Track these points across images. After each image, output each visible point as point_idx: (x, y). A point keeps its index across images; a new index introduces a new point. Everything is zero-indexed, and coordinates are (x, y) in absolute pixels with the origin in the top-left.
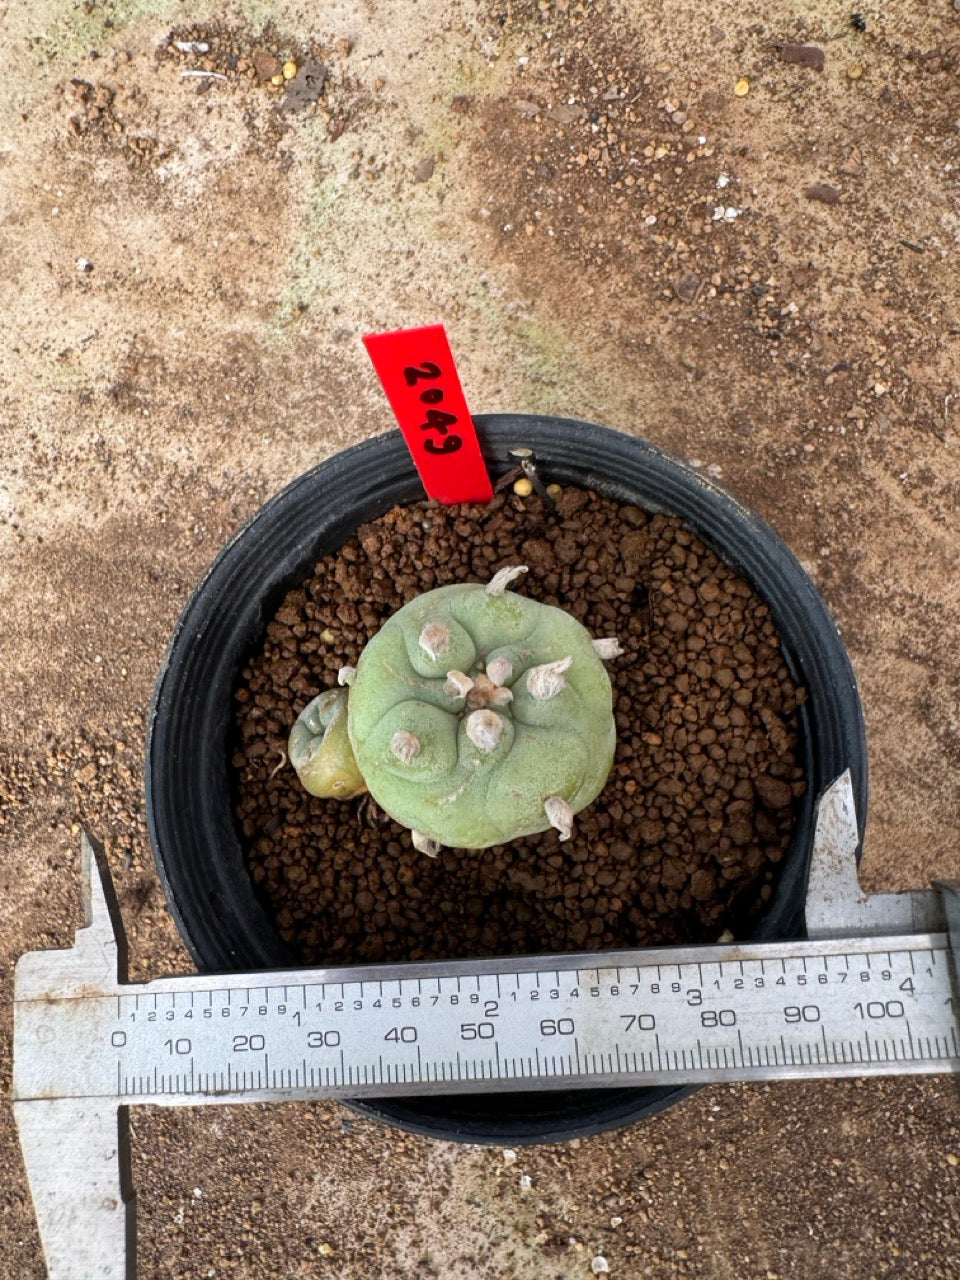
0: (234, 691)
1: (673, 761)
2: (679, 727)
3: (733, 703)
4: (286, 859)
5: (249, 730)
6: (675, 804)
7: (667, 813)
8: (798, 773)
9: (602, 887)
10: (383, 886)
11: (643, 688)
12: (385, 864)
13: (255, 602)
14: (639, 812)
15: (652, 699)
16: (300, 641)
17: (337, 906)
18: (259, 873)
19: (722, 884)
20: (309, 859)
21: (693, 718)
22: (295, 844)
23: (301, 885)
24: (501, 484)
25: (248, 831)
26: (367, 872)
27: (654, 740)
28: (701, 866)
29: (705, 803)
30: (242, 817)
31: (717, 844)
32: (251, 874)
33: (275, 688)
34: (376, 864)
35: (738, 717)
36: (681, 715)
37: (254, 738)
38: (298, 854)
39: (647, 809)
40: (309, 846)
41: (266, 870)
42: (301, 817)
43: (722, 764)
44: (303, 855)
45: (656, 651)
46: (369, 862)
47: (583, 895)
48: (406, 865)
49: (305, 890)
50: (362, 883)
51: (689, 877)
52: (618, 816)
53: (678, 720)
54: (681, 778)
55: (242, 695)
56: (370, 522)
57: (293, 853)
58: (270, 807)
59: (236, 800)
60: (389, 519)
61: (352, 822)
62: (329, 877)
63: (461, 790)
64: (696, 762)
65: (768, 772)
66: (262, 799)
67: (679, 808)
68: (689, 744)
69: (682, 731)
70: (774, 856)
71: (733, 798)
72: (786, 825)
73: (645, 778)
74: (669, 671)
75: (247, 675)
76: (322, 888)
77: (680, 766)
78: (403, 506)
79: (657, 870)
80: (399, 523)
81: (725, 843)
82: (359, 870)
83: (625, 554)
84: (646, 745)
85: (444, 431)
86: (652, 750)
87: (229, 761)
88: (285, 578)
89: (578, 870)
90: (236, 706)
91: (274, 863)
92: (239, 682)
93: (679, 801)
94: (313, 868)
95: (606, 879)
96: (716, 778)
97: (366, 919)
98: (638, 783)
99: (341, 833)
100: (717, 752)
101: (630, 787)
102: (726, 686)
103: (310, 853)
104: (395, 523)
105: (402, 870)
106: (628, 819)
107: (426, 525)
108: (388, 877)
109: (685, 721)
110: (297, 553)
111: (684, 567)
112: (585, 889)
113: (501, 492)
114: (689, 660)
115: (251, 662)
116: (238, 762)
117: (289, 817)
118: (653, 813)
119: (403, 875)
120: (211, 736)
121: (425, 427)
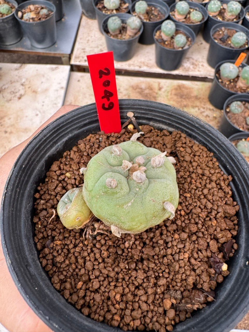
0: (35, 194)
1: (195, 202)
2: (196, 190)
3: (211, 181)
4: (55, 254)
5: (40, 207)
6: (199, 217)
7: (197, 220)
8: (235, 203)
9: (180, 249)
10: (96, 259)
11: (181, 179)
12: (96, 251)
13: (43, 161)
14: (187, 222)
15: (185, 182)
16: (59, 176)
17: (77, 270)
18: (44, 262)
19: (220, 245)
20: (64, 253)
21: (200, 186)
22: (59, 248)
23: (61, 263)
24: (124, 126)
25: (39, 247)
26: (89, 254)
27: (188, 195)
28: (211, 239)
29: (209, 215)
30: (37, 241)
31: (216, 230)
32: (41, 263)
33: (50, 192)
34: (92, 251)
35: (214, 184)
36: (195, 186)
37: (41, 210)
38: (60, 251)
39: (190, 220)
40: (64, 248)
41: (47, 260)
42: (61, 237)
43: (211, 201)
44: (62, 251)
45: (182, 168)
46: (89, 251)
47: (174, 253)
48: (104, 250)
49: (63, 266)
50: (88, 258)
51: (208, 243)
52: (180, 224)
53: (195, 188)
54: (200, 207)
55: (37, 195)
56: (82, 140)
57: (58, 251)
58: (48, 236)
59: (34, 235)
60: (88, 138)
61: (81, 239)
62: (73, 259)
63: (132, 201)
64: (204, 201)
65: (226, 204)
66: (45, 233)
67: (201, 218)
68: (200, 195)
69: (197, 191)
70: (235, 233)
71: (218, 213)
72: (236, 222)
73: (188, 209)
74: (188, 173)
75: (39, 188)
76: (71, 264)
77: (199, 203)
78: (92, 134)
79: (196, 242)
80: (92, 139)
81: (218, 230)
82: (86, 254)
83: (166, 142)
84: (186, 197)
85: (108, 100)
86: (188, 199)
87: (32, 219)
88: (53, 155)
89: (170, 245)
90: (35, 200)
91: (50, 257)
92: (36, 191)
93: (201, 215)
94: (66, 256)
95: (181, 246)
96: (211, 206)
97: (90, 273)
98: (185, 211)
99: (77, 242)
100: (210, 197)
101: (183, 213)
102: (208, 175)
103: (65, 251)
104: (90, 140)
105: (103, 252)
106: (184, 225)
107: (100, 139)
108: (98, 256)
109: (197, 188)
110: (58, 146)
111: (185, 143)
112: (174, 251)
113: (124, 128)
114: (194, 169)
115: (41, 184)
116: (36, 220)
117: (56, 238)
118: (193, 221)
119: (103, 254)
120: (26, 208)
121: (103, 98)
